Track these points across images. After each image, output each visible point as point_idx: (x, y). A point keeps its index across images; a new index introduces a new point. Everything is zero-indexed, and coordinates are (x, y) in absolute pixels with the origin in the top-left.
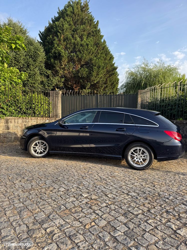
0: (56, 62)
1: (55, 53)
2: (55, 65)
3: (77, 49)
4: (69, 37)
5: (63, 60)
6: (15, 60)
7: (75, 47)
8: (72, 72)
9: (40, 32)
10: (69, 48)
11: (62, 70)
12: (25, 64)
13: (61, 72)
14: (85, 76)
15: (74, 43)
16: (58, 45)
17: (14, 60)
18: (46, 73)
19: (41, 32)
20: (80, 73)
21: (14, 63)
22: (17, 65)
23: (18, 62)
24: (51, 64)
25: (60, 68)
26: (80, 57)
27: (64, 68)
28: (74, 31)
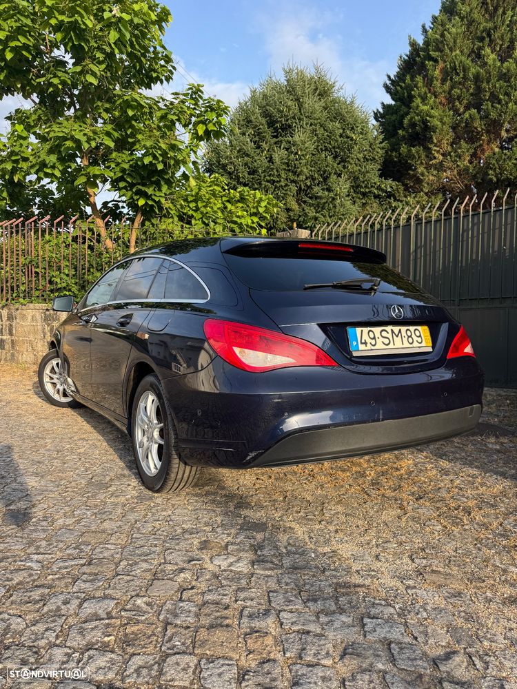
0: (414, 150)
1: (413, 125)
2: (412, 160)
3: (488, 94)
4: (461, 62)
5: (435, 141)
6: (289, 170)
7: (479, 90)
8: (467, 169)
9: (389, 77)
10: (459, 98)
11: (435, 172)
12: (316, 175)
13: (430, 178)
14: (511, 175)
15: (477, 78)
16: (424, 99)
17: (285, 169)
18: (377, 189)
19: (392, 77)
20: (491, 169)
21: (287, 179)
22: (293, 181)
23: (294, 173)
24: (400, 161)
25: (428, 167)
26: (493, 115)
27: (441, 163)
28: (482, 39)
